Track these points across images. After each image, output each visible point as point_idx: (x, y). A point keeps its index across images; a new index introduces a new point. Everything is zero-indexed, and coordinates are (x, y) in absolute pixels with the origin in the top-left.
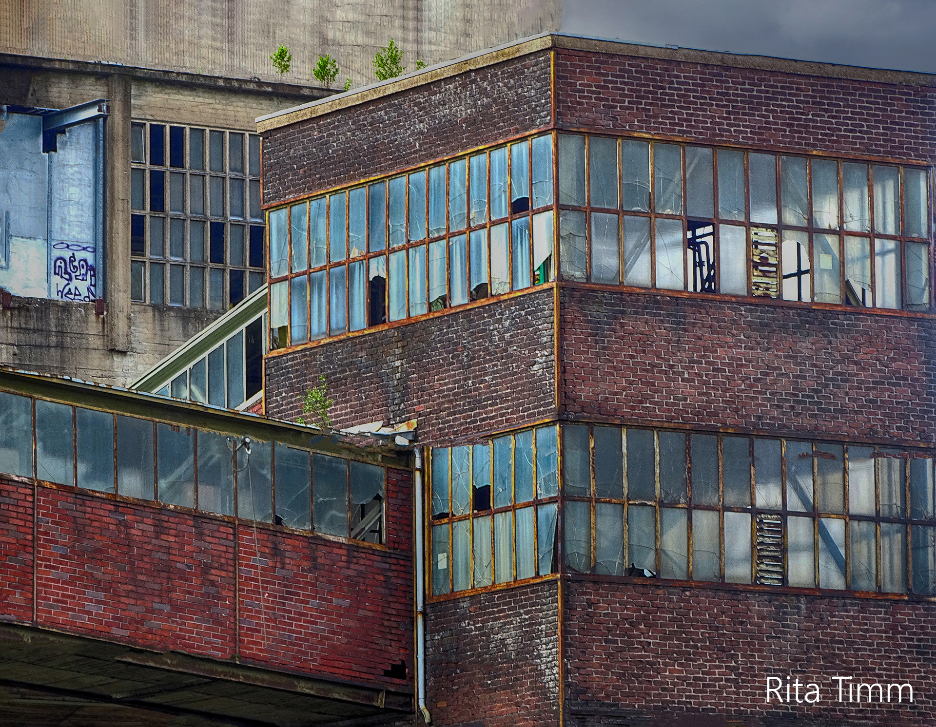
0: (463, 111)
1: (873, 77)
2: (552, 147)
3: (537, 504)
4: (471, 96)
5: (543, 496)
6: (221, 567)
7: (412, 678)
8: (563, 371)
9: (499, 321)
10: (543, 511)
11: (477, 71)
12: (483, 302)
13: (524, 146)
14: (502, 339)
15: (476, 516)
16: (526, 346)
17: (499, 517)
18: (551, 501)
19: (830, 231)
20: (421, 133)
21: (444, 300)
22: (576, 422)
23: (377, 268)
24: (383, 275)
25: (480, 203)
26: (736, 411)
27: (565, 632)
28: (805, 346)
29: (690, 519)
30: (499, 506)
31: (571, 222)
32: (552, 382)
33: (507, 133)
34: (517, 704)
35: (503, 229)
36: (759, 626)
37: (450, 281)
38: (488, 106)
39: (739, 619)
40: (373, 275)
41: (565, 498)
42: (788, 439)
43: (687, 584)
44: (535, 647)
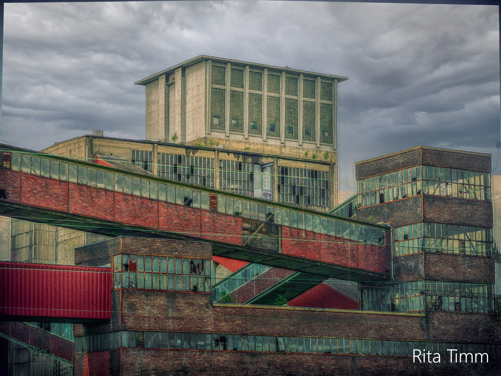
0: (401, 161)
1: (480, 155)
2: (421, 168)
3: (418, 238)
4: (403, 158)
5: (420, 237)
6: (355, 250)
7: (391, 272)
8: (424, 211)
9: (410, 202)
10: (419, 240)
11: (404, 153)
12: (406, 198)
13: (415, 168)
14: (410, 206)
15: (404, 241)
16: (416, 207)
17: (410, 241)
18: (421, 238)
19: (472, 185)
20: (391, 165)
21: (397, 198)
22: (426, 222)
23: (382, 192)
24: (383, 193)
25: (405, 179)
26: (456, 220)
27: (425, 263)
28: (468, 207)
29: (447, 241)
30: (410, 238)
31: (425, 183)
32: (422, 214)
33: (411, 165)
34: (415, 278)
35: (410, 184)
36: (460, 262)
37: (398, 194)
38: (407, 160)
39: (457, 261)
40: (381, 193)
41: (424, 237)
42: (465, 226)
43: (447, 254)
44: (418, 266)
